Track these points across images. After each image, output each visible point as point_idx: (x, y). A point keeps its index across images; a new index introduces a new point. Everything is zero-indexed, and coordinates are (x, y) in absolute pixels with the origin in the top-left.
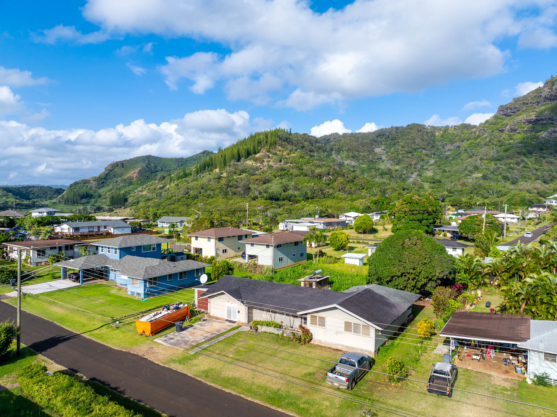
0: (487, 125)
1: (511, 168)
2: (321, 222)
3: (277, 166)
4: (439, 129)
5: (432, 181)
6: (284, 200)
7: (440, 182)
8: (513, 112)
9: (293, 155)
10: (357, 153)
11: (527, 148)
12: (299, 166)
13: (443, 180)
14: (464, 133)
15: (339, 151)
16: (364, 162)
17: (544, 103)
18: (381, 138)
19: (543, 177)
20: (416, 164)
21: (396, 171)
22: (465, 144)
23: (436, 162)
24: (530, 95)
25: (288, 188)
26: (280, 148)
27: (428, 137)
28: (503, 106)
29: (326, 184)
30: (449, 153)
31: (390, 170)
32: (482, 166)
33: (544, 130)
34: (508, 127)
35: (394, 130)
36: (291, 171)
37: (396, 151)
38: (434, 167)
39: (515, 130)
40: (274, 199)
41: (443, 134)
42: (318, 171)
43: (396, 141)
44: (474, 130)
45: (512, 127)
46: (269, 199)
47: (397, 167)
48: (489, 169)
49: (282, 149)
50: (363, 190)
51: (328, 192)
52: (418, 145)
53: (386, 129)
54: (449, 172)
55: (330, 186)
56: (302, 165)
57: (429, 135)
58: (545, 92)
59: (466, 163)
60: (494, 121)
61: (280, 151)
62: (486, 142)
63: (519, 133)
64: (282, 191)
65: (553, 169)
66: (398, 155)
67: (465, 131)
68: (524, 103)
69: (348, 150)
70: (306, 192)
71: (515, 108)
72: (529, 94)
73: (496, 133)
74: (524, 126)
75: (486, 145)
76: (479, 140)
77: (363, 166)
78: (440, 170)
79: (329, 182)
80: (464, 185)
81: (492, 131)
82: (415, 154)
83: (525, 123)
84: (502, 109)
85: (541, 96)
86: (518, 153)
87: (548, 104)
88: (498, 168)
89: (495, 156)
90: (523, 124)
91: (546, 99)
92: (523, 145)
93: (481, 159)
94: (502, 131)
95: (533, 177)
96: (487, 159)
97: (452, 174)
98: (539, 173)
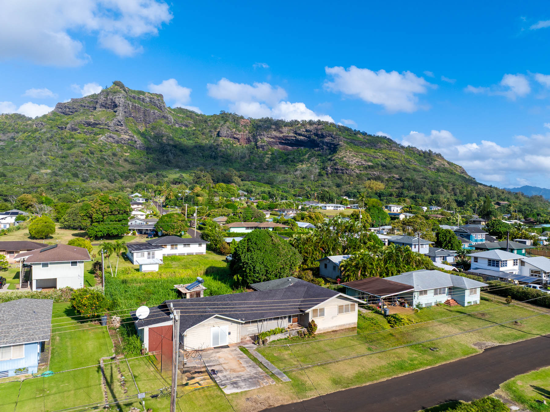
0: (45, 120)
1: (77, 166)
8: (71, 112)
11: (89, 148)
13: (9, 174)
14: (18, 124)
17: (100, 109)
19: (108, 177)
22: (21, 136)
24: (87, 99)
28: (62, 104)
30: (3, 143)
32: (48, 161)
33: (102, 134)
34: (69, 126)
39: (76, 130)
44: (30, 122)
45: (73, 126)
48: (56, 166)
54: (12, 165)
58: (101, 100)
59: (29, 157)
60: (52, 117)
62: (47, 138)
63: (79, 133)
65: (113, 170)
67: (20, 122)
68: (82, 105)
71: (73, 108)
73: (55, 129)
74: (84, 127)
75: (47, 140)
76: (37, 134)
81: (51, 127)
83: (84, 124)
84: (60, 106)
85: (97, 102)
86: (82, 152)
87: (104, 111)
88: (66, 166)
89: (60, 152)
90: (82, 125)
91: (102, 106)
92: (85, 145)
93: (45, 154)
94: (62, 128)
95: (99, 177)
96: (52, 155)
97: (16, 167)
98: (103, 172)
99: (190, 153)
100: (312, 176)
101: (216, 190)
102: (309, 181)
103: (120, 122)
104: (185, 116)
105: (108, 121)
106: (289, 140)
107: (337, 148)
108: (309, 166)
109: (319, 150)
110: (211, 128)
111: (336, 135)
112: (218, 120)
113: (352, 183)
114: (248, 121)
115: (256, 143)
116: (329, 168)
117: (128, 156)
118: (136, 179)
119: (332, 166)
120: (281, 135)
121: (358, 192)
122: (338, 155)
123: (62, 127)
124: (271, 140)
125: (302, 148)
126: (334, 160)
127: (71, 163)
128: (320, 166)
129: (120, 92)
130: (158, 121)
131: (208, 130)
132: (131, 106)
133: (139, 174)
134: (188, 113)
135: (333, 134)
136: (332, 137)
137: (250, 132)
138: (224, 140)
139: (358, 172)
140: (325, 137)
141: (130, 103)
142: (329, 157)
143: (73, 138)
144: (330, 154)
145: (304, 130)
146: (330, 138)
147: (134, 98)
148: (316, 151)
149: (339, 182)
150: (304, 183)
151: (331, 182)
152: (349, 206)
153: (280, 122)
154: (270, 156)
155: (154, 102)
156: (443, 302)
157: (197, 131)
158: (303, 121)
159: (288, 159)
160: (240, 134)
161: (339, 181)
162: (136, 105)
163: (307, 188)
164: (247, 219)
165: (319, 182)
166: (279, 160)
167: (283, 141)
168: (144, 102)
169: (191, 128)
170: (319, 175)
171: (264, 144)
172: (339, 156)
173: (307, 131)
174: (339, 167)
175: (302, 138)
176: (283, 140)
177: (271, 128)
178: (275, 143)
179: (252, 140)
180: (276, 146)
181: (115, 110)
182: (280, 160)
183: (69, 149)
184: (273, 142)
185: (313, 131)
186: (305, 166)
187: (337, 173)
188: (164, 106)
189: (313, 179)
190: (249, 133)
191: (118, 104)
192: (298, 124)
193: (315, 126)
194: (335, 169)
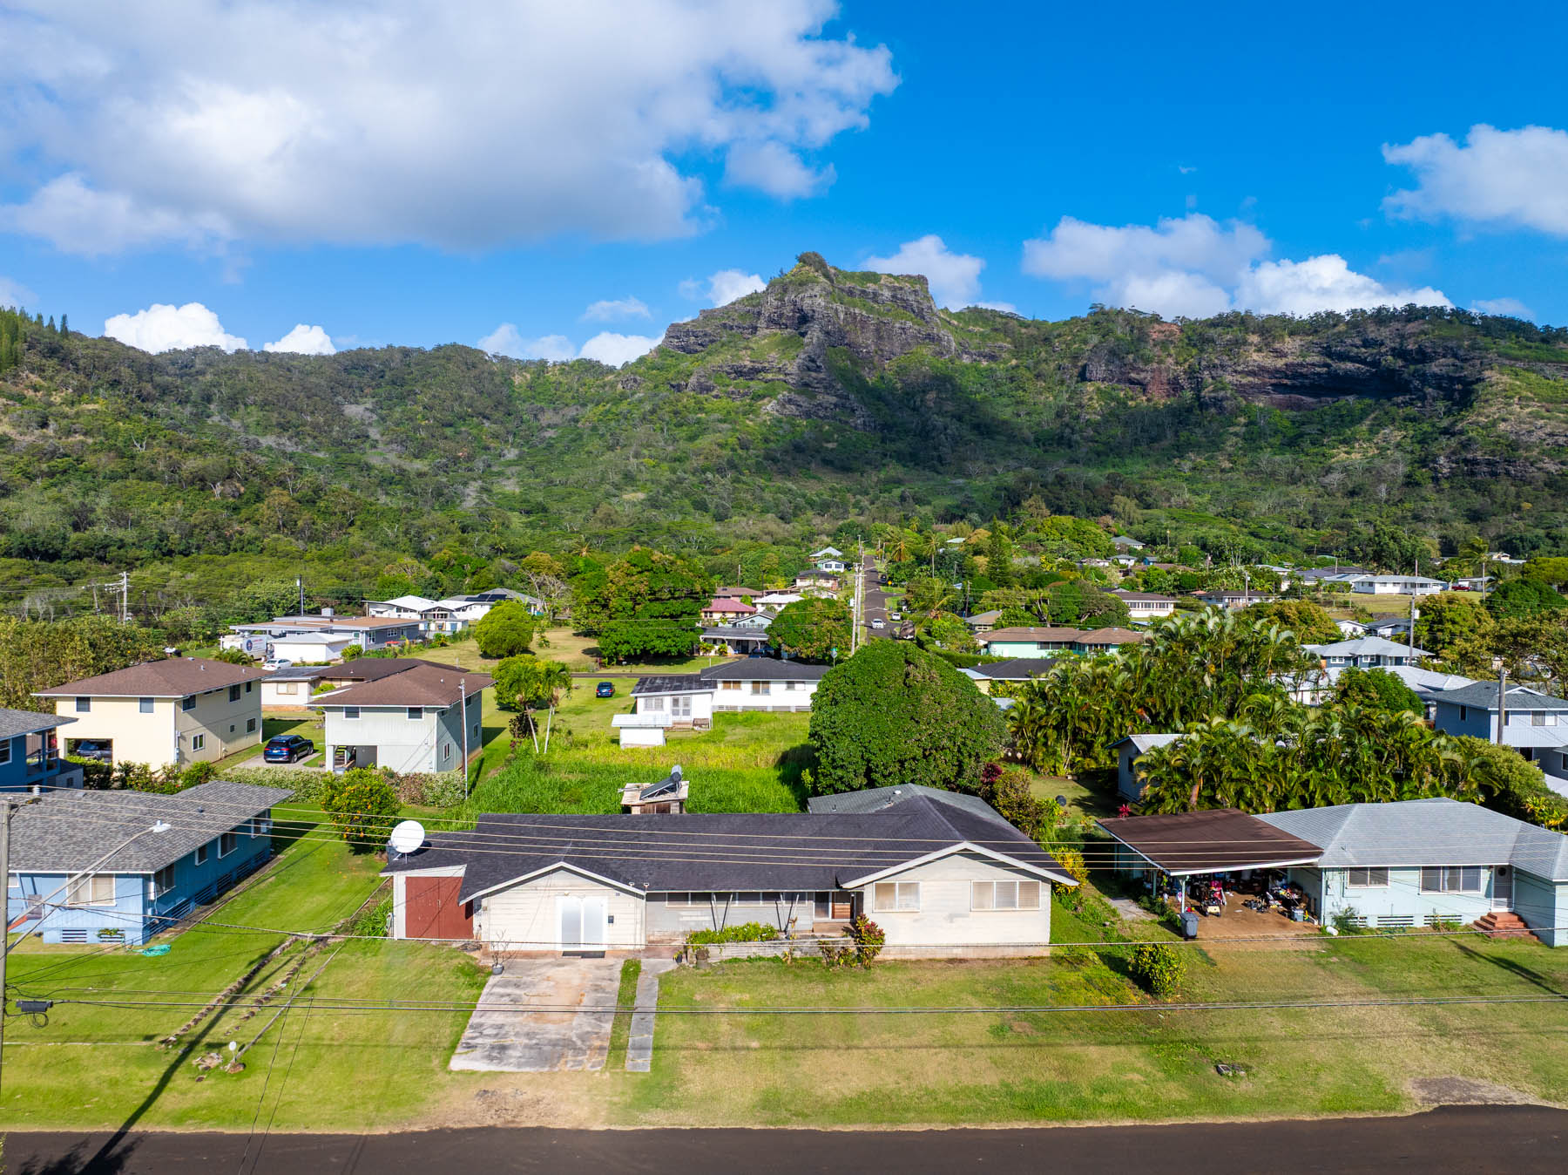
0: (643, 369)
1: (707, 482)
2: (362, 629)
3: (29, 438)
4: (524, 366)
5: (524, 506)
6: (79, 556)
7: (545, 510)
8: (701, 345)
9: (91, 407)
10: (294, 414)
11: (738, 434)
12: (120, 445)
13: (553, 507)
14: (585, 385)
15: (233, 403)
16: (320, 443)
17: (768, 331)
18: (361, 376)
19: (777, 506)
20: (470, 458)
21: (420, 475)
22: (591, 413)
23: (521, 457)
25: (92, 517)
26: (34, 378)
27: (495, 386)
28: (678, 325)
29: (227, 508)
30: (550, 433)
31: (402, 472)
32: (641, 471)
33: (770, 396)
34: (693, 380)
35: (398, 356)
36: (91, 460)
37: (411, 419)
38: (518, 468)
39: (708, 389)
40: (37, 552)
41: (533, 380)
42: (192, 464)
43: (407, 388)
44: (611, 377)
45: (702, 380)
46: (19, 556)
47: (419, 465)
48: (658, 483)
49: (45, 384)
50: (351, 530)
51: (241, 533)
52: (471, 406)
53: (372, 349)
54: (564, 484)
55: (244, 513)
56: (128, 443)
57: (498, 380)
58: (768, 307)
59: (602, 463)
60: (658, 361)
61: (36, 390)
62: (644, 414)
63: (716, 397)
64: (70, 529)
65: (794, 487)
66: (416, 429)
67: (589, 380)
68: (724, 326)
69: (264, 405)
70: (161, 532)
71: (705, 335)
72: (733, 304)
73: (664, 391)
74: (727, 381)
75: (644, 419)
76: (624, 407)
77: (321, 455)
78: (536, 477)
79: (238, 502)
80: (609, 520)
81: (656, 387)
82: (463, 429)
83: (729, 373)
84: (675, 332)
85: (759, 313)
86: (719, 445)
87: (775, 334)
88: (680, 481)
89: (670, 448)
90: (724, 375)
91: (772, 322)
92: (729, 426)
93: (637, 455)
94: (678, 388)
95: (757, 506)
96: (650, 457)
97: (571, 489)
98: (767, 496)
99: (999, 433)
100: (1383, 487)
101: (1042, 536)
102: (1371, 504)
103: (813, 361)
104: (987, 330)
105: (784, 362)
106: (1302, 375)
107: (1472, 392)
108: (1373, 457)
109: (1411, 403)
110: (1062, 358)
111: (1473, 347)
112: (1083, 334)
113: (1526, 506)
114: (1174, 328)
115: (1199, 391)
116: (1442, 460)
117: (832, 450)
118: (846, 512)
119: (1453, 453)
120: (1280, 363)
121: (1548, 535)
122: (1479, 414)
123: (679, 385)
124: (1245, 380)
125: (1351, 399)
126: (1461, 432)
127: (694, 474)
128: (1412, 452)
129: (814, 281)
130: (914, 350)
131: (1052, 366)
132: (842, 316)
133: (858, 497)
134: (999, 320)
135: (1460, 347)
136: (1455, 356)
137: (1181, 359)
138: (1098, 389)
139: (1552, 468)
140: (1432, 359)
141: (840, 309)
142: (1445, 423)
143: (701, 410)
144: (1448, 413)
145: (1358, 341)
146: (1451, 360)
147: (851, 293)
148: (1398, 405)
149: (1477, 506)
150: (1352, 512)
151: (1449, 504)
152: (1466, 584)
153: (1277, 323)
154: (1244, 429)
155: (902, 299)
156: (1468, 920)
157: (1022, 371)
158: (1354, 311)
159: (1301, 435)
160: (1148, 367)
161: (1477, 501)
162: (857, 311)
163: (1361, 527)
164: (1063, 618)
165: (1407, 505)
166: (1270, 440)
167: (1285, 381)
168: (877, 302)
169: (1005, 363)
170: (1407, 484)
171: (1222, 393)
172: (1482, 419)
173: (1366, 343)
174: (1479, 456)
175: (1349, 366)
176: (1287, 377)
177: (1245, 343)
178: (1260, 390)
179: (1186, 385)
180: (1263, 397)
181: (803, 330)
182: (1276, 441)
183: (692, 439)
184: (1253, 386)
185: (1388, 342)
186: (1358, 456)
187: (1472, 474)
188: (930, 308)
189: (1384, 495)
190: (1177, 363)
191: (810, 313)
192: (1335, 326)
193: (1396, 325)
194: (1466, 461)
